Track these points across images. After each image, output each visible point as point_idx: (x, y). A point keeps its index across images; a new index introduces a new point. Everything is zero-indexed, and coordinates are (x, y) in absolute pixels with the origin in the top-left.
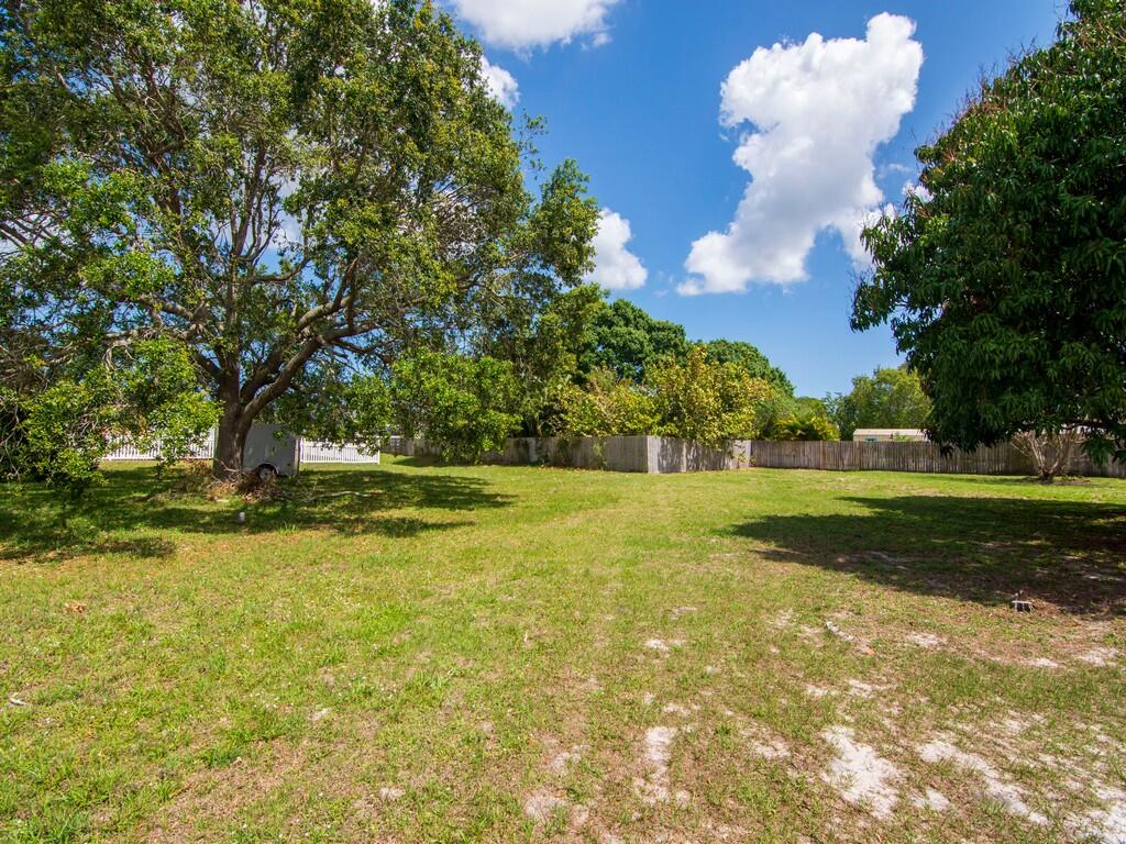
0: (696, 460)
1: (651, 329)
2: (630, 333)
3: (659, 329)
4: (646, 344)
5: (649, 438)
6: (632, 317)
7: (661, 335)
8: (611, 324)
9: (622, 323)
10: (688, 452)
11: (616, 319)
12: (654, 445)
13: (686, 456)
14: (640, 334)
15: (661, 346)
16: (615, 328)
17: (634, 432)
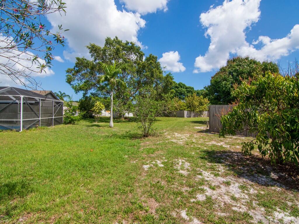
0: (195, 115)
1: (186, 88)
2: (182, 90)
3: (188, 88)
4: (185, 91)
5: (185, 111)
6: (182, 86)
7: (188, 89)
8: (178, 88)
9: (180, 87)
10: (193, 113)
11: (179, 87)
12: (186, 112)
13: (192, 114)
14: (184, 90)
15: (189, 92)
16: (179, 89)
17: (182, 110)
